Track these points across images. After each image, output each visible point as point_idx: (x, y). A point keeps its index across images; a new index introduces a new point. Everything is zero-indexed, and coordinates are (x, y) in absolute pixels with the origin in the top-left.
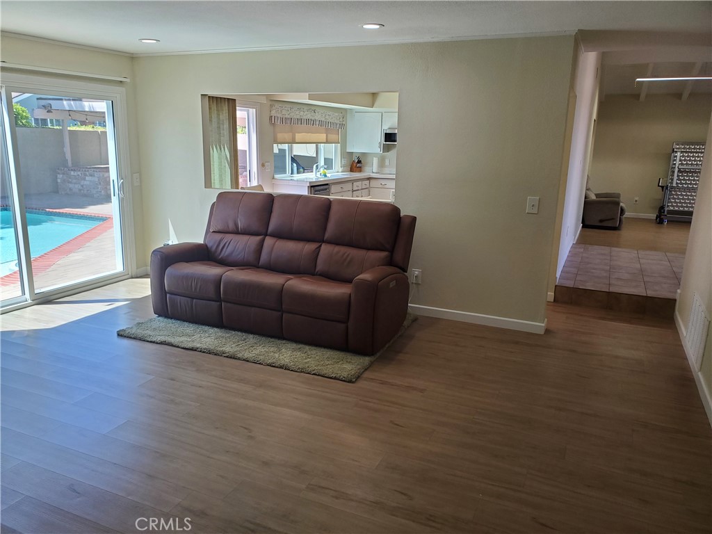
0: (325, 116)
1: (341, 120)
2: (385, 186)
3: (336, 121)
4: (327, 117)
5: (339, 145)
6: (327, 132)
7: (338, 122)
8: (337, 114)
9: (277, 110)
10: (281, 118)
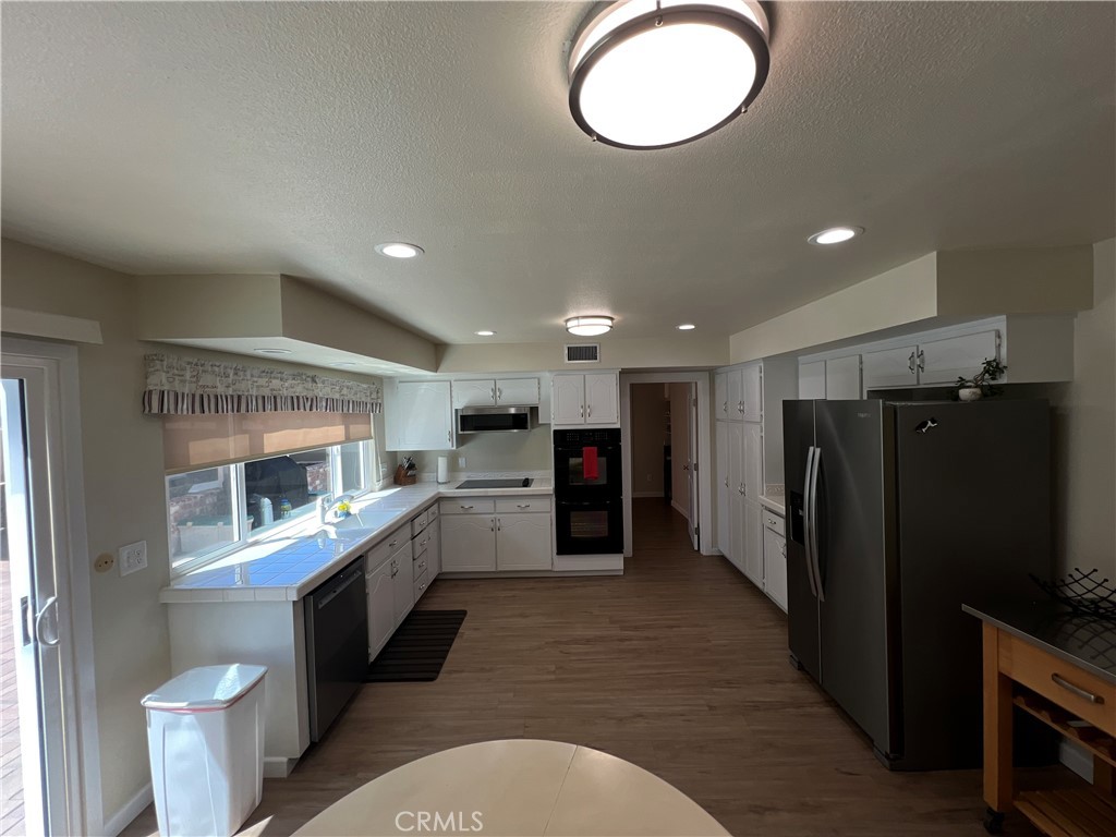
0: (341, 390)
1: (374, 396)
2: (472, 511)
3: (363, 399)
4: (345, 391)
5: (372, 442)
6: (347, 419)
7: (369, 400)
8: (365, 386)
9: (176, 372)
10: (194, 396)
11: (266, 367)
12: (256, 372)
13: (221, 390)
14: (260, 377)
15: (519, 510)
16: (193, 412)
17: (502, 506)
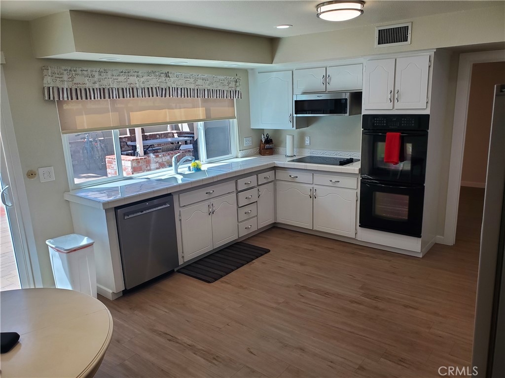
2: (297, 180)
4: (200, 82)
5: (236, 120)
8: (222, 77)
9: (57, 76)
10: (71, 89)
11: (124, 69)
12: (115, 73)
13: (89, 85)
14: (119, 76)
15: (330, 184)
16: (72, 99)
17: (319, 179)
